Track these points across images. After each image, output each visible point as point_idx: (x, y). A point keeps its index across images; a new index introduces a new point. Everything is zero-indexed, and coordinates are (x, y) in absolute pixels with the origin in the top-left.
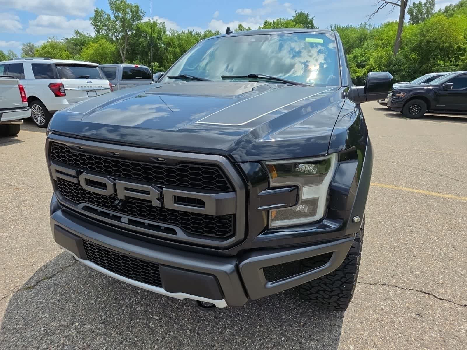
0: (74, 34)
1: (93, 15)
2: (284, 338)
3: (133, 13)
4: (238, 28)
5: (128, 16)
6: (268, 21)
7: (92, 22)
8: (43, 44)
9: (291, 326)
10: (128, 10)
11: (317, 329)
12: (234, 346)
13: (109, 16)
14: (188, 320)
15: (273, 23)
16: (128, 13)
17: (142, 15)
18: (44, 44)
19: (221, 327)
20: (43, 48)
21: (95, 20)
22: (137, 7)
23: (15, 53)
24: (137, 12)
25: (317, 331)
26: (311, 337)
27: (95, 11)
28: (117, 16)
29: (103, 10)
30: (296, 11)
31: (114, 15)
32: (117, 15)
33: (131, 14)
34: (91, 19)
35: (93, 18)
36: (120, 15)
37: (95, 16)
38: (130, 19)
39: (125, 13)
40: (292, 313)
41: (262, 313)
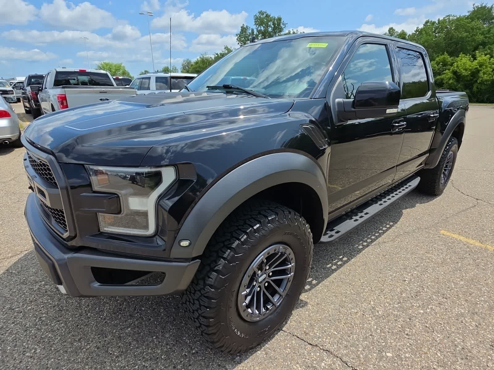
0: (223, 50)
1: (239, 30)
2: (165, 356)
3: (274, 26)
4: (388, 32)
5: (270, 29)
6: (430, 20)
7: (238, 38)
8: (196, 60)
9: (182, 349)
10: (270, 23)
11: (202, 363)
12: (120, 344)
13: (253, 30)
14: (110, 309)
15: (437, 22)
16: (270, 26)
17: (283, 27)
18: (198, 60)
19: (126, 325)
20: (197, 63)
21: (240, 36)
22: (280, 19)
23: (177, 68)
24: (279, 25)
25: (201, 364)
26: (190, 367)
27: (242, 27)
28: (259, 30)
29: (248, 25)
30: (474, 5)
31: (257, 29)
32: (259, 28)
33: (273, 26)
34: (237, 35)
35: (238, 34)
36: (262, 28)
37: (241, 32)
38: (271, 32)
39: (268, 26)
40: (195, 338)
41: (169, 326)
